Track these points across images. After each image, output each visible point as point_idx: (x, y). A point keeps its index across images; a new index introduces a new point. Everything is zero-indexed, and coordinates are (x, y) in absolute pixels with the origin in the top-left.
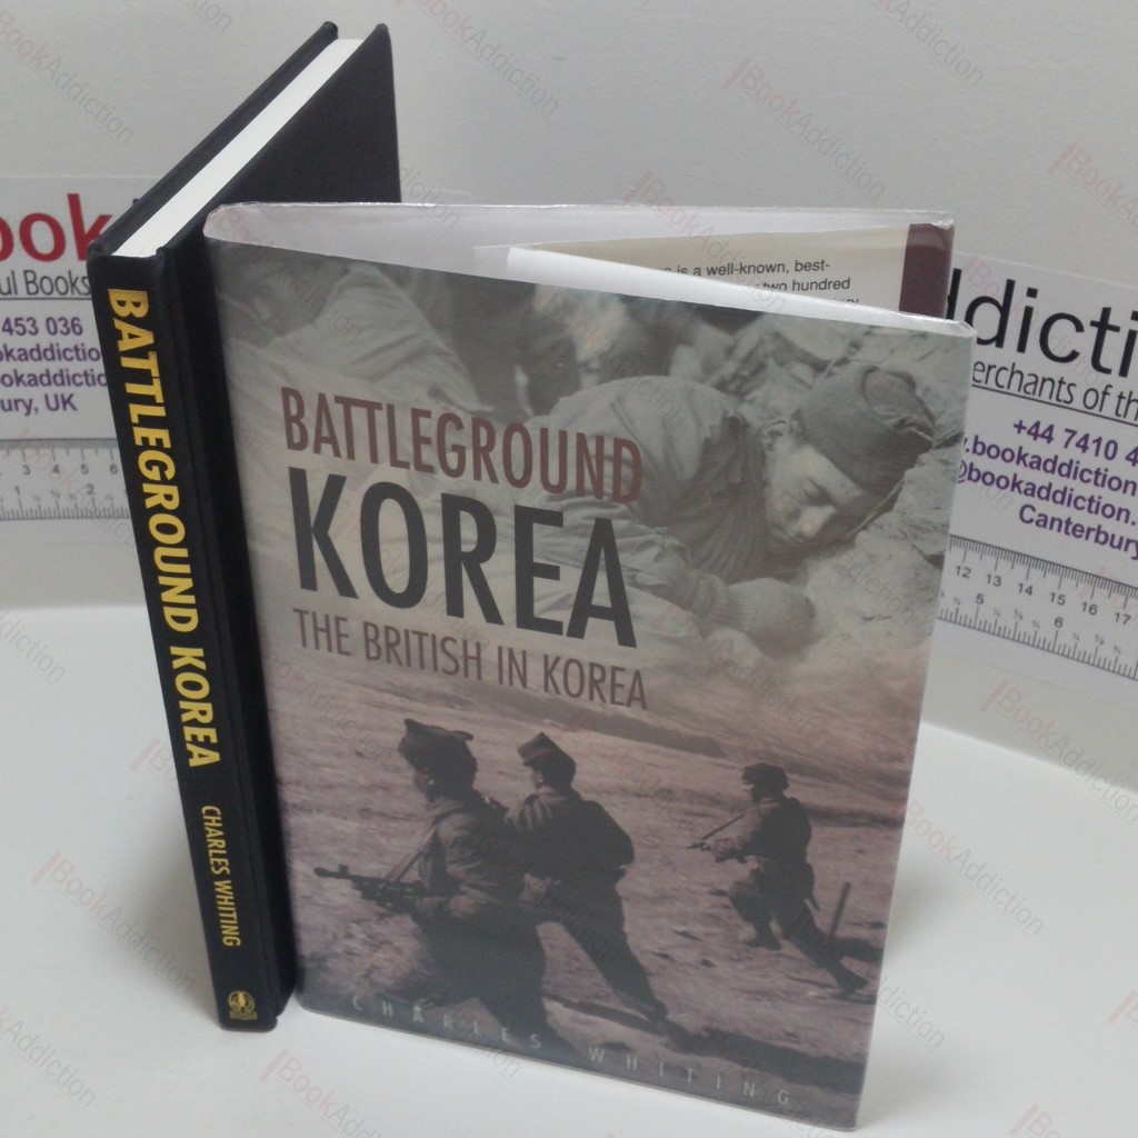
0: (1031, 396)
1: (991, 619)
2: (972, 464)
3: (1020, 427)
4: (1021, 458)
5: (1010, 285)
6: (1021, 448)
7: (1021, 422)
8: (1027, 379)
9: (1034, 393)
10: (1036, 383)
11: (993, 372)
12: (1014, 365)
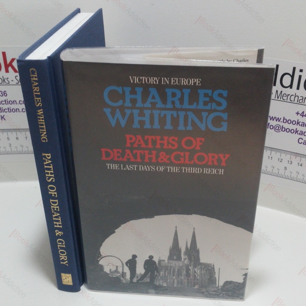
0: (301, 103)
1: (289, 175)
2: (283, 126)
3: (298, 113)
4: (298, 123)
5: (294, 69)
6: (298, 120)
7: (298, 112)
8: (300, 98)
9: (302, 103)
10: (303, 99)
11: (289, 97)
12: (296, 94)
